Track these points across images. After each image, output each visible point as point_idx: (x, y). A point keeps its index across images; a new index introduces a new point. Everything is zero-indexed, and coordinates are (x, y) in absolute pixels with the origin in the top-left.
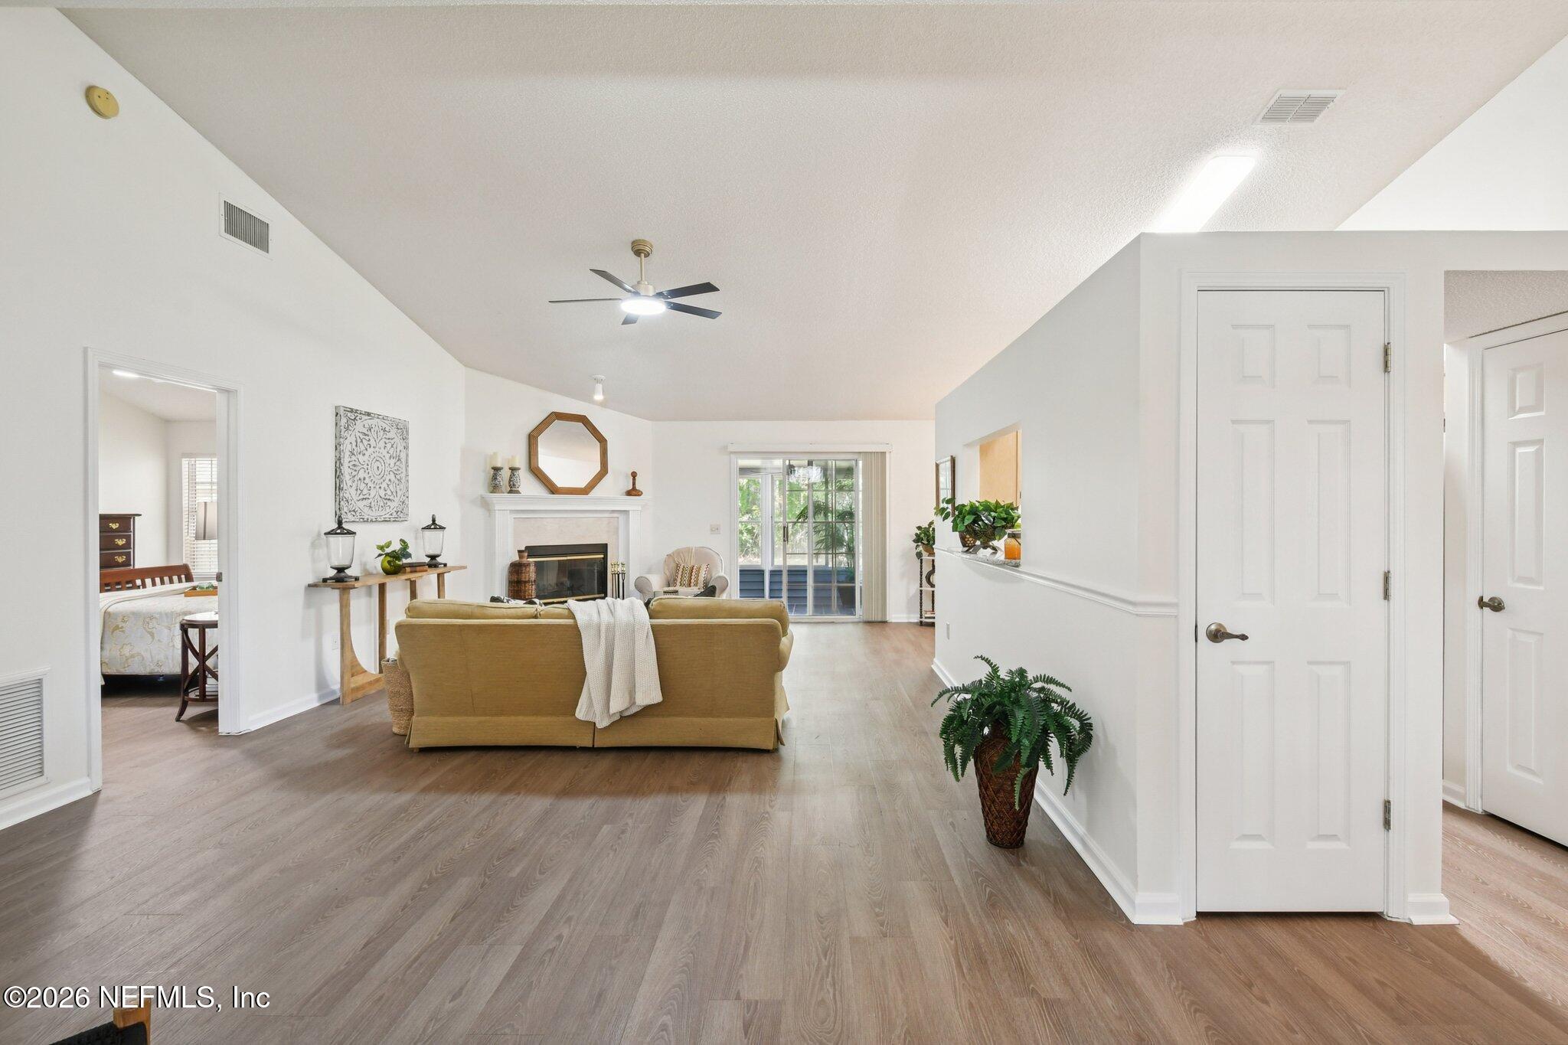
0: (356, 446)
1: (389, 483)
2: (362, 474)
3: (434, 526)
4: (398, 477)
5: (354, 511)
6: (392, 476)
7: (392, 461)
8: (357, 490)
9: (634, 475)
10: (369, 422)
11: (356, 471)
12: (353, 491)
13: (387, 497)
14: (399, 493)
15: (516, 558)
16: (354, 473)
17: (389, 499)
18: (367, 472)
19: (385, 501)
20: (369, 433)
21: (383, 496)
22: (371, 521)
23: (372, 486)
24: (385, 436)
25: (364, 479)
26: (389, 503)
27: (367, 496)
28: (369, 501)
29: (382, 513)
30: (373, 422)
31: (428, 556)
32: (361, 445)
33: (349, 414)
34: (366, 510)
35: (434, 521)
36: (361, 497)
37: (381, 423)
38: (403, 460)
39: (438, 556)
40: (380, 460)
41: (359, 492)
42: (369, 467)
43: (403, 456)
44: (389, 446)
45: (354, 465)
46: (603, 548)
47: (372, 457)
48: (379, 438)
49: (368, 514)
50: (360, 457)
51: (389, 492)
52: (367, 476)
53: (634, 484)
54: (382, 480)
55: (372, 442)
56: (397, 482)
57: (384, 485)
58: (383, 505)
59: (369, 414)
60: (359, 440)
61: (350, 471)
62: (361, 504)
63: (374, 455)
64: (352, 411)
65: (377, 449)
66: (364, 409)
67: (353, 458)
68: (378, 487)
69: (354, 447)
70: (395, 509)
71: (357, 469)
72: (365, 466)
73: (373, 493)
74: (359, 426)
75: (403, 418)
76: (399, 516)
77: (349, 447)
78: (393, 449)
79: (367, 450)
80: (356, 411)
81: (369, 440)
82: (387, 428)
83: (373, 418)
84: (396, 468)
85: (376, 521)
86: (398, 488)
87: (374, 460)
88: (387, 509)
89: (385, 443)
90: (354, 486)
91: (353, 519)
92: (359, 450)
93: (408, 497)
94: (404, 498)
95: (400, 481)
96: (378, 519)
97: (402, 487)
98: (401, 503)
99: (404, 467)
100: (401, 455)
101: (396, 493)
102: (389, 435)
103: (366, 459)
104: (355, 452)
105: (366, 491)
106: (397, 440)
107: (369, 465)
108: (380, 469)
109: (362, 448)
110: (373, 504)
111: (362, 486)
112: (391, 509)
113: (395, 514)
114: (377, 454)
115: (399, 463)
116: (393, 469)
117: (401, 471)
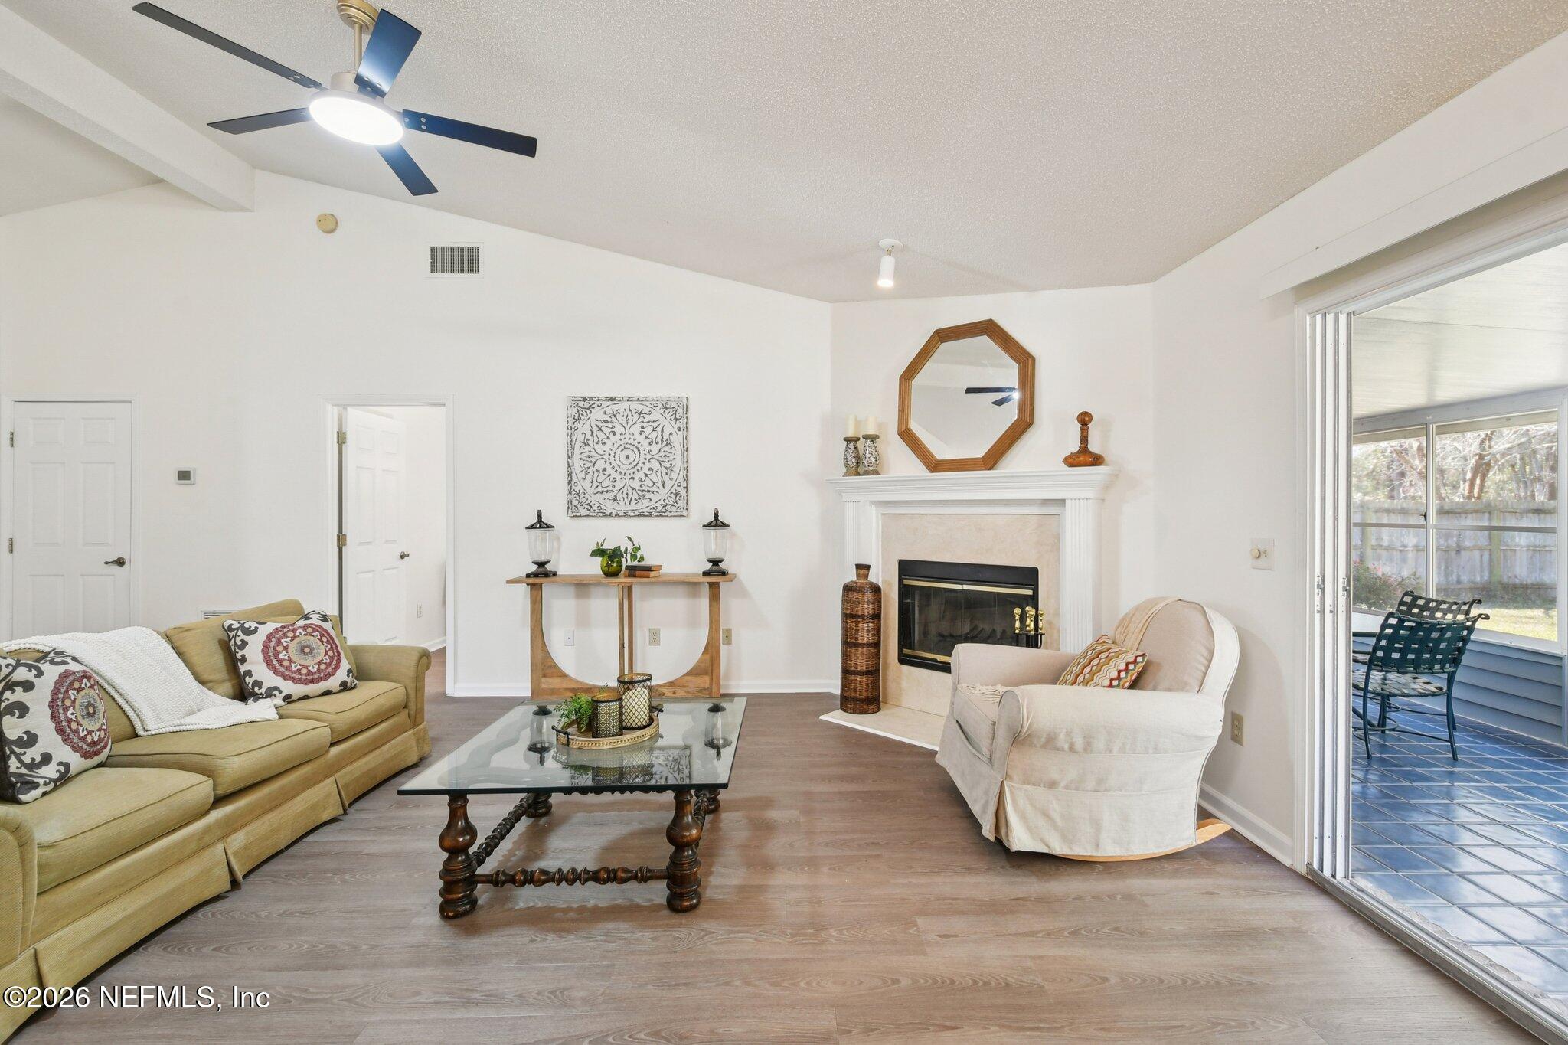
0: (592, 435)
1: (649, 472)
2: (600, 465)
3: (717, 523)
4: (668, 465)
5: (588, 504)
6: (655, 465)
7: (655, 448)
8: (592, 482)
9: (1084, 419)
10: (611, 407)
11: (591, 462)
12: (587, 484)
13: (645, 488)
14: (668, 484)
15: (854, 578)
16: (588, 465)
17: (648, 491)
18: (608, 462)
19: (641, 494)
20: (614, 419)
21: (637, 487)
22: (617, 515)
23: (618, 477)
24: (642, 419)
25: (604, 470)
26: (648, 495)
27: (610, 488)
28: (614, 494)
29: (640, 506)
30: (621, 407)
31: (710, 561)
32: (600, 433)
33: (581, 404)
34: (609, 504)
35: (716, 516)
36: (600, 489)
37: (634, 406)
38: (677, 445)
39: (721, 561)
40: (631, 447)
41: (595, 484)
42: (612, 457)
43: (677, 440)
44: (648, 430)
45: (589, 456)
46: (1029, 576)
47: (616, 446)
48: (630, 423)
49: (609, 507)
50: (599, 448)
51: (648, 483)
52: (608, 466)
53: (1084, 439)
54: (635, 470)
55: (619, 429)
56: (664, 471)
57: (641, 475)
58: (637, 497)
59: (612, 399)
60: (595, 429)
61: (582, 463)
62: (600, 497)
63: (619, 443)
64: (585, 399)
65: (627, 436)
66: (603, 395)
67: (587, 448)
68: (628, 478)
69: (588, 436)
70: (662, 502)
71: (594, 460)
72: (606, 456)
73: (619, 484)
74: (597, 414)
75: (675, 394)
76: (674, 506)
77: (581, 438)
78: (655, 433)
79: (608, 438)
80: (591, 399)
81: (613, 427)
82: (646, 410)
83: (621, 402)
84: (662, 454)
85: (626, 515)
86: (666, 478)
87: (621, 448)
88: (646, 503)
89: (642, 427)
90: (589, 478)
91: (588, 513)
92: (596, 440)
93: (686, 488)
94: (679, 489)
95: (669, 469)
96: (630, 513)
97: (674, 475)
98: (673, 496)
99: (678, 453)
100: (672, 439)
101: (663, 483)
102: (648, 418)
103: (607, 448)
104: (590, 443)
105: (607, 483)
106: (663, 421)
107: (612, 454)
108: (632, 458)
109: (601, 436)
110: (619, 497)
111: (601, 478)
112: (653, 502)
113: (660, 508)
114: (627, 441)
115: (667, 448)
116: (656, 457)
117: (672, 457)
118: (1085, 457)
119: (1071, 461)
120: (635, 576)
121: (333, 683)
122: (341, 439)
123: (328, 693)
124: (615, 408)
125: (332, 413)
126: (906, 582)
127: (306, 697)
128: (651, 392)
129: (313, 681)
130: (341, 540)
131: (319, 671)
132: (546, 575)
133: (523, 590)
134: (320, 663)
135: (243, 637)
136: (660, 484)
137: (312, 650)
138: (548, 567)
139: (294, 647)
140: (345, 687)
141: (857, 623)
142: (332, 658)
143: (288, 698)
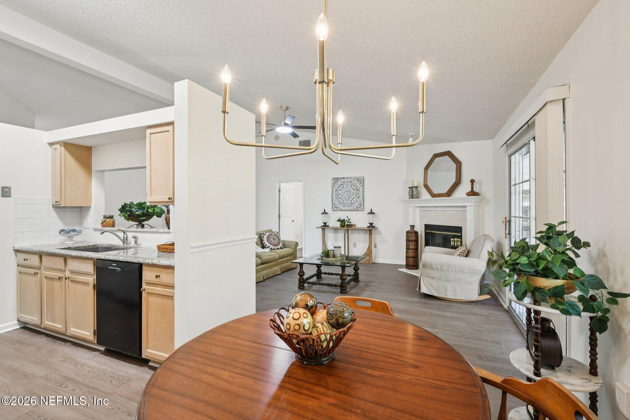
1: (353, 198)
2: (340, 196)
3: (371, 213)
5: (337, 207)
6: (355, 196)
7: (355, 191)
9: (472, 181)
10: (343, 180)
12: (337, 202)
14: (358, 202)
15: (410, 229)
16: (337, 196)
17: (353, 203)
19: (351, 204)
20: (344, 184)
21: (350, 202)
22: (345, 210)
23: (345, 200)
24: (351, 183)
25: (341, 198)
26: (353, 205)
28: (343, 204)
29: (350, 208)
30: (346, 180)
33: (335, 180)
35: (371, 210)
36: (340, 203)
37: (349, 180)
39: (373, 224)
40: (348, 191)
42: (343, 194)
43: (361, 189)
44: (353, 186)
45: (337, 194)
46: (459, 229)
48: (348, 185)
49: (342, 208)
50: (340, 192)
51: (353, 201)
52: (342, 197)
53: (472, 188)
54: (349, 198)
55: (345, 186)
56: (357, 198)
57: (351, 199)
59: (343, 178)
60: (339, 187)
61: (335, 196)
62: (340, 205)
63: (345, 190)
64: (336, 178)
65: (347, 188)
66: (341, 177)
67: (337, 192)
68: (347, 200)
69: (337, 189)
71: (338, 195)
73: (345, 202)
74: (339, 182)
75: (360, 176)
76: (360, 208)
77: (335, 189)
78: (355, 187)
79: (342, 189)
80: (338, 178)
81: (343, 186)
82: (352, 181)
83: (345, 179)
84: (357, 193)
85: (347, 210)
86: (358, 200)
87: (345, 192)
88: (352, 207)
89: (351, 186)
90: (337, 200)
91: (337, 210)
92: (339, 190)
93: (363, 203)
94: (361, 203)
95: (359, 197)
96: (348, 210)
97: (360, 199)
98: (360, 205)
99: (361, 192)
100: (360, 189)
101: (357, 201)
102: (353, 183)
103: (342, 192)
104: (337, 190)
105: (342, 201)
106: (357, 184)
107: (343, 193)
108: (348, 194)
109: (340, 188)
110: (345, 205)
111: (340, 200)
112: (354, 206)
113: (356, 208)
114: (347, 189)
115: (358, 191)
116: (355, 194)
117: (359, 194)
118: (472, 193)
119: (468, 194)
120: (348, 227)
121: (279, 247)
122: (279, 191)
123: (278, 249)
124: (344, 180)
125: (278, 184)
126: (427, 231)
127: (274, 249)
128: (354, 176)
129: (276, 246)
130: (279, 216)
131: (277, 244)
132: (326, 226)
133: (320, 230)
134: (277, 242)
135: (263, 235)
136: (356, 202)
137: (275, 239)
138: (327, 224)
139: (272, 239)
140: (281, 248)
141: (410, 242)
142: (279, 241)
143: (271, 249)
